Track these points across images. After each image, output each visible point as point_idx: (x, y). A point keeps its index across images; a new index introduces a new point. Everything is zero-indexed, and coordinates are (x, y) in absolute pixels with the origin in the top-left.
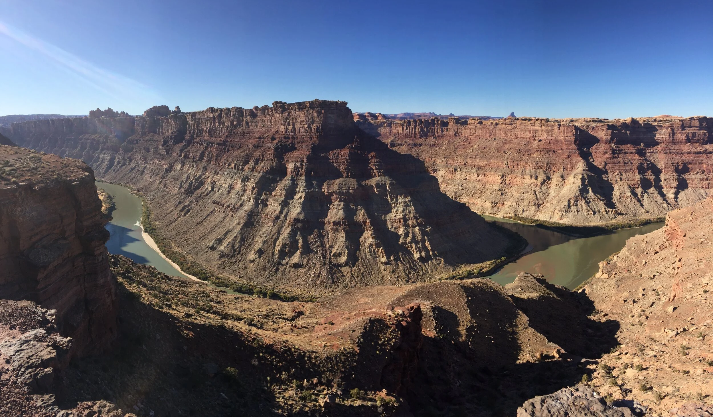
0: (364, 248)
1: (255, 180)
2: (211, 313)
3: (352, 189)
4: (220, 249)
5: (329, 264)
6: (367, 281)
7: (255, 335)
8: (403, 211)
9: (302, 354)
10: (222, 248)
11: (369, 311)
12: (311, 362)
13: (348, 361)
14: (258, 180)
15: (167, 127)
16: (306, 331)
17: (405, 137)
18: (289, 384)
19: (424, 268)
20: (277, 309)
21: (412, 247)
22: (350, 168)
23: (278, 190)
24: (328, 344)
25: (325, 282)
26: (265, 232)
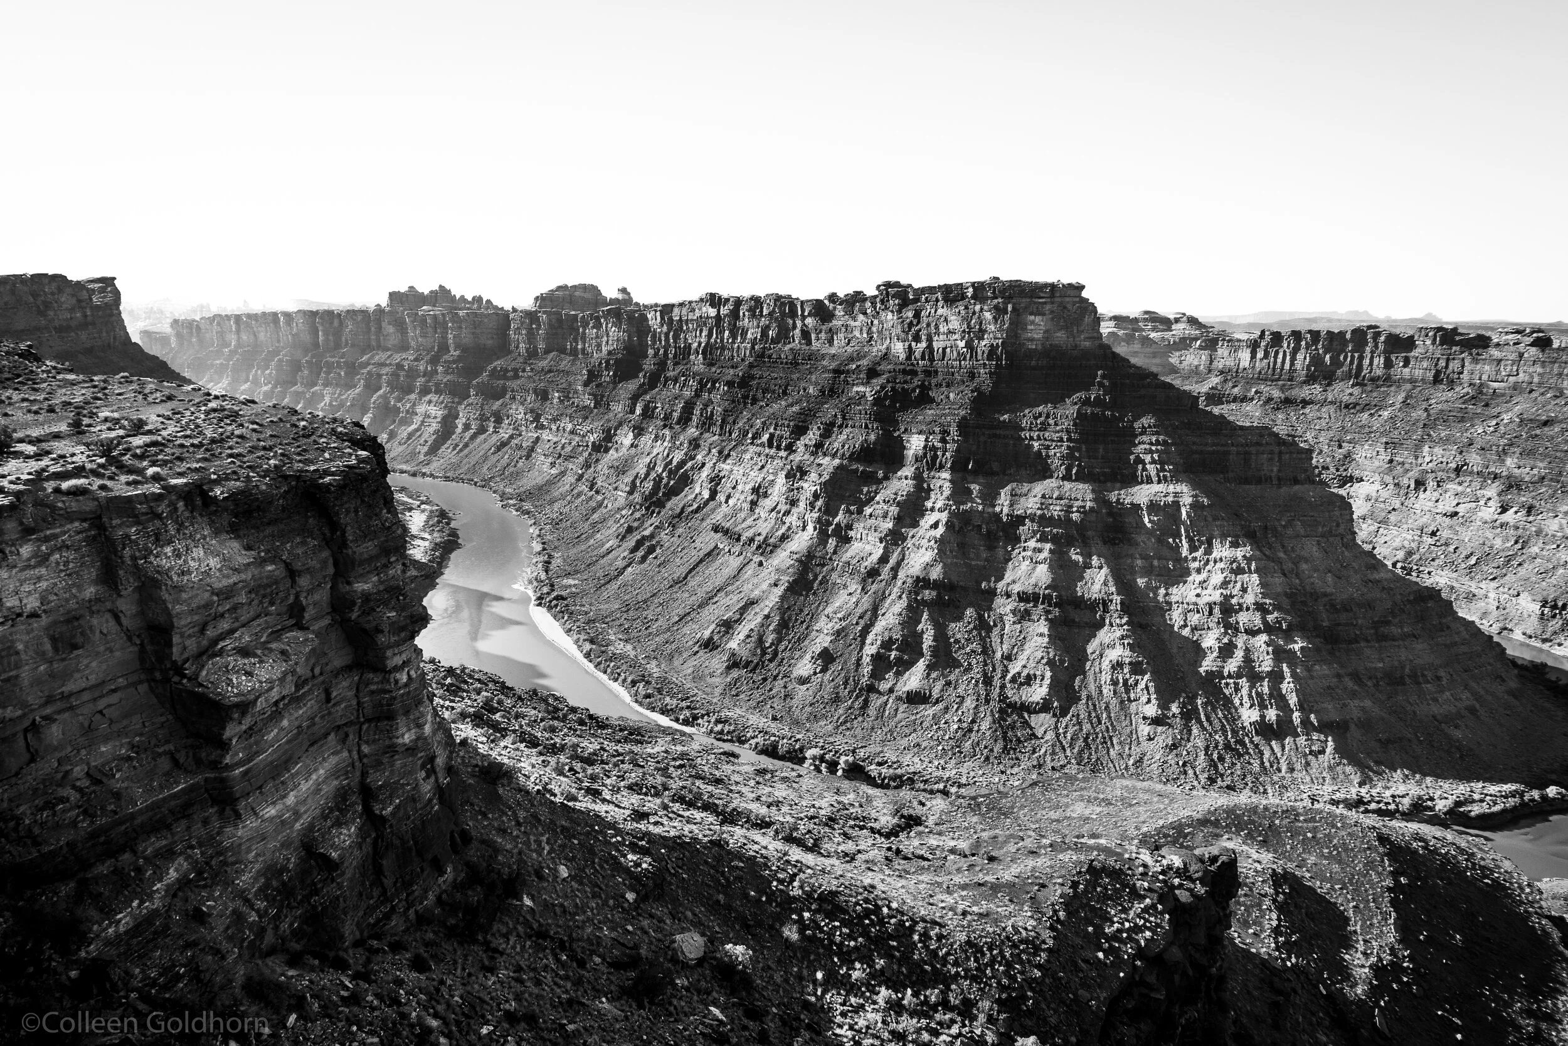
0: (1097, 670)
1: (820, 475)
2: (698, 808)
3: (1078, 511)
4: (728, 646)
5: (1000, 701)
6: (1098, 759)
7: (796, 866)
8: (1225, 584)
9: (907, 924)
10: (733, 644)
11: (1092, 842)
12: (926, 947)
13: (1021, 962)
14: (828, 477)
15: (597, 337)
16: (923, 868)
17: (1258, 378)
18: (868, 994)
19: (1267, 754)
20: (857, 804)
21: (1237, 689)
22: (1077, 454)
23: (878, 503)
24: (975, 909)
25: (986, 747)
26: (840, 607)
